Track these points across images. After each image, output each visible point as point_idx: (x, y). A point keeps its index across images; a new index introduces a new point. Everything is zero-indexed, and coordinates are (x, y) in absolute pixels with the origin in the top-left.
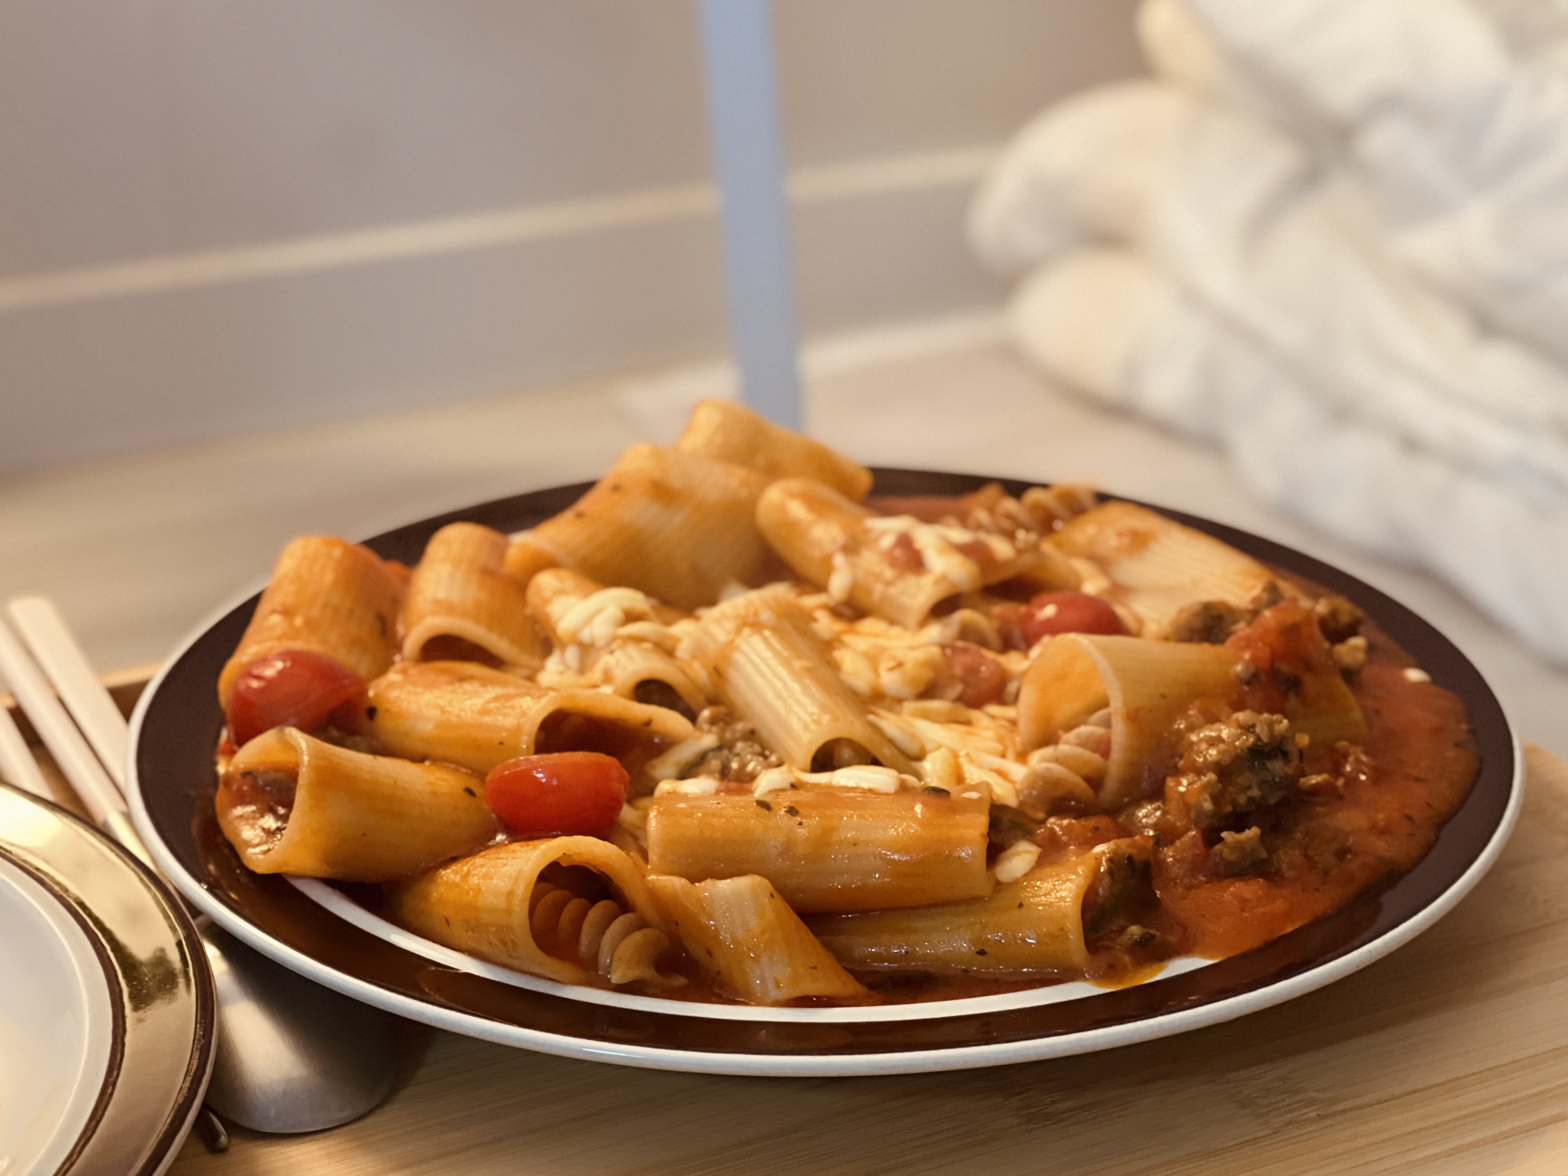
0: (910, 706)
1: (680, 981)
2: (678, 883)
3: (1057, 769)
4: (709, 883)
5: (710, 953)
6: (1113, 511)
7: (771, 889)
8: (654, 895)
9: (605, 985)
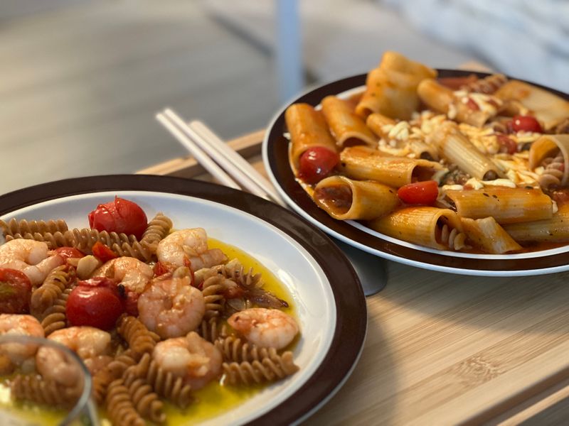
0: (496, 156)
1: (470, 247)
2: (470, 221)
3: (551, 177)
4: (478, 220)
5: (480, 239)
6: (514, 84)
7: (494, 221)
8: (464, 225)
9: (454, 250)
